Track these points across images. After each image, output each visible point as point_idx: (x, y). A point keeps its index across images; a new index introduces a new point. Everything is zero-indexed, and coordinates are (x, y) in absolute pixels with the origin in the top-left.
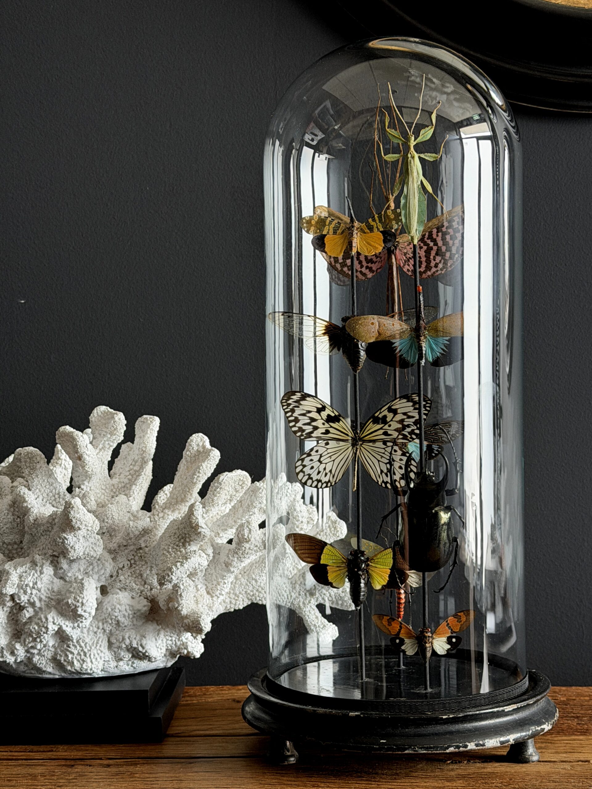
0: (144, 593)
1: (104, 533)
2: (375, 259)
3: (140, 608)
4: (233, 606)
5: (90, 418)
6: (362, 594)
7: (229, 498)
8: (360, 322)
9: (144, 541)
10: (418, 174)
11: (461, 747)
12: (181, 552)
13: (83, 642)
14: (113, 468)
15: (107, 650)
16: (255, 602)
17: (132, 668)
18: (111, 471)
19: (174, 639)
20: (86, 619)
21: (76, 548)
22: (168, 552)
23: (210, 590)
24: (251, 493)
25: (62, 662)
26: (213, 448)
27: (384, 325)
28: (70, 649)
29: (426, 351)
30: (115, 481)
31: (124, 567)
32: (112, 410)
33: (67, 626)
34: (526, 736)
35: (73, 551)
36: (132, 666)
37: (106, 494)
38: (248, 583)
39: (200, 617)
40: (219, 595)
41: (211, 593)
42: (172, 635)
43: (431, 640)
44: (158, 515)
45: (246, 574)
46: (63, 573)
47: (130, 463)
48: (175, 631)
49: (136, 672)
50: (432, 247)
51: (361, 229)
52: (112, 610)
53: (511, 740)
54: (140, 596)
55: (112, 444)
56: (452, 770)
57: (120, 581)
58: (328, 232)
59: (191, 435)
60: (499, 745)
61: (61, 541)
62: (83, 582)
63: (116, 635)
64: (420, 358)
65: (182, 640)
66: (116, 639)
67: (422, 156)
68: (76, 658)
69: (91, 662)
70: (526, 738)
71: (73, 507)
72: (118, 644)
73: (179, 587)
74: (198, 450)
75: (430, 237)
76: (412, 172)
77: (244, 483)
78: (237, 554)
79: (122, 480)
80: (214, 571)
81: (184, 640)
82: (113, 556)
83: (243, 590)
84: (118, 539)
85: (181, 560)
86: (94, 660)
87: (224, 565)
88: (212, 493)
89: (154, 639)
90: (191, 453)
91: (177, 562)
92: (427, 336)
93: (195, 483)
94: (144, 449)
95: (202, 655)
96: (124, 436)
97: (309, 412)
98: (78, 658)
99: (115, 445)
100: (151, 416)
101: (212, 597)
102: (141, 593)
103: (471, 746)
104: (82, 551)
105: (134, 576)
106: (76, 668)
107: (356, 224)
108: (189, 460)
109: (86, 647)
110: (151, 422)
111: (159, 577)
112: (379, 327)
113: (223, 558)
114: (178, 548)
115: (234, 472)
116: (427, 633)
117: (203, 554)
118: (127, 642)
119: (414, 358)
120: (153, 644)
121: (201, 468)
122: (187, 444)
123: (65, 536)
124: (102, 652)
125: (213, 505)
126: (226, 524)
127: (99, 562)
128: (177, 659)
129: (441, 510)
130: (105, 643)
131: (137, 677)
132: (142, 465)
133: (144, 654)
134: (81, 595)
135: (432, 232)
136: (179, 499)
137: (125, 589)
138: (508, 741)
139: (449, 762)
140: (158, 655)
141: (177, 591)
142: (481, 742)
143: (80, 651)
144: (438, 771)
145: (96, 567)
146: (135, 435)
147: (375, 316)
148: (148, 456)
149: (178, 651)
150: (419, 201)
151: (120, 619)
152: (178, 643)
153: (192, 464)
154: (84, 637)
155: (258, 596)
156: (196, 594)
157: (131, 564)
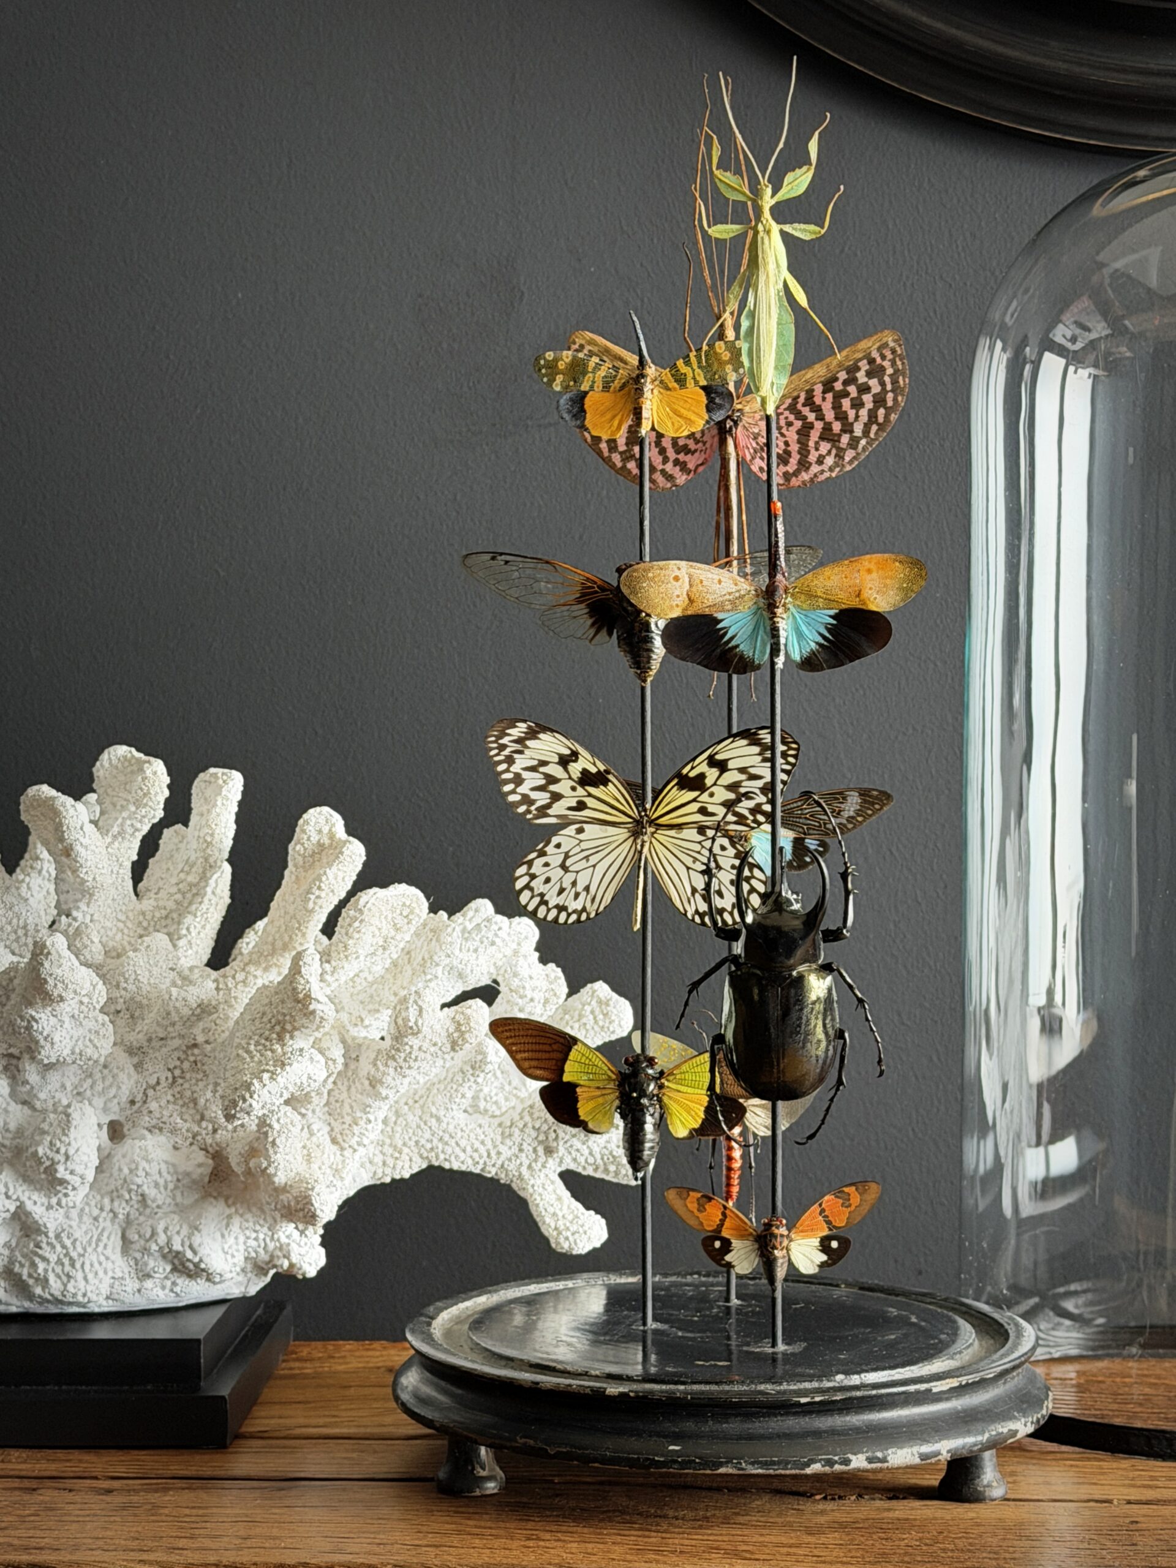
0: (199, 1138)
1: (118, 1012)
2: (692, 445)
3: (189, 1169)
4: (388, 1171)
5: (94, 770)
6: (647, 1145)
7: (381, 943)
8: (650, 575)
9: (203, 1030)
10: (778, 266)
11: (836, 1462)
12: (273, 1051)
13: (68, 1238)
14: (145, 878)
15: (119, 1254)
16: (436, 1164)
17: (173, 1295)
18: (141, 885)
19: (261, 1236)
20: (74, 1189)
21: (56, 1039)
22: (248, 1052)
23: (339, 1136)
24: (430, 935)
25: (25, 1277)
26: (351, 839)
27: (701, 582)
28: (40, 1252)
29: (787, 639)
30: (147, 904)
31: (158, 1083)
32: (141, 755)
33: (35, 1203)
34: (975, 1445)
35: (49, 1045)
36: (172, 1291)
37: (126, 931)
38: (422, 1124)
39: (313, 1189)
40: (356, 1147)
41: (340, 1140)
42: (258, 1228)
43: (785, 1242)
44: (234, 977)
45: (417, 1105)
46: (29, 1092)
47: (180, 866)
48: (265, 1219)
49: (180, 1304)
50: (812, 423)
51: (662, 382)
52: (131, 1171)
53: (944, 1452)
54: (191, 1144)
55: (139, 825)
56: (823, 1512)
57: (151, 1112)
58: (592, 387)
59: (305, 811)
60: (917, 1461)
61: (25, 1024)
62: (70, 1111)
63: (139, 1224)
64: (775, 651)
65: (278, 1240)
66: (139, 1233)
67: (787, 228)
68: (53, 1270)
69: (85, 1279)
70: (976, 1448)
71: (49, 953)
72: (142, 1242)
73: (270, 1126)
74: (319, 841)
75: (809, 401)
76: (765, 264)
77: (412, 912)
78: (395, 1060)
79: (161, 903)
80: (345, 1095)
81: (284, 1240)
82: (136, 1060)
83: (410, 1139)
84: (148, 1024)
85: (272, 1068)
86: (90, 1276)
87: (367, 1083)
88: (343, 931)
89: (218, 1235)
90: (305, 849)
91: (264, 1071)
92: (789, 606)
93: (312, 911)
94: (209, 839)
95: (321, 1272)
96: (165, 809)
97: (544, 763)
98: (58, 1269)
99: (146, 829)
100: (226, 771)
101: (342, 1149)
102: (194, 1138)
103: (858, 1462)
104: (69, 1047)
105: (180, 1102)
106: (52, 1291)
107: (651, 370)
108: (301, 863)
109: (74, 1248)
110: (224, 781)
111: (226, 1103)
112: (691, 586)
113: (365, 1067)
114: (268, 1043)
115: (391, 888)
116: (778, 1228)
117: (319, 1057)
118: (162, 1239)
119: (763, 653)
120: (217, 1246)
121: (324, 878)
122: (298, 829)
123: (34, 1013)
124: (107, 1258)
125: (346, 957)
126: (378, 999)
127: (106, 1072)
128: (268, 1279)
129: (810, 971)
130: (116, 1241)
131: (184, 1313)
132: (204, 872)
133: (196, 1265)
134: (64, 1138)
135: (813, 390)
136: (279, 944)
137: (161, 1129)
138: (938, 1453)
139: (818, 1497)
140: (227, 1269)
141: (266, 1134)
142: (879, 1455)
143: (62, 1256)
144: (792, 1515)
145: (99, 1082)
146: (190, 810)
147: (683, 564)
148: (217, 854)
149: (270, 1261)
150: (779, 324)
151: (147, 1191)
152: (271, 1246)
153: (306, 871)
154: (71, 1227)
155: (443, 1152)
156: (308, 1143)
157: (174, 1078)
